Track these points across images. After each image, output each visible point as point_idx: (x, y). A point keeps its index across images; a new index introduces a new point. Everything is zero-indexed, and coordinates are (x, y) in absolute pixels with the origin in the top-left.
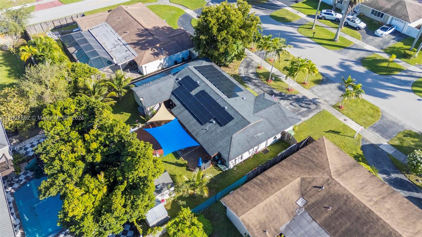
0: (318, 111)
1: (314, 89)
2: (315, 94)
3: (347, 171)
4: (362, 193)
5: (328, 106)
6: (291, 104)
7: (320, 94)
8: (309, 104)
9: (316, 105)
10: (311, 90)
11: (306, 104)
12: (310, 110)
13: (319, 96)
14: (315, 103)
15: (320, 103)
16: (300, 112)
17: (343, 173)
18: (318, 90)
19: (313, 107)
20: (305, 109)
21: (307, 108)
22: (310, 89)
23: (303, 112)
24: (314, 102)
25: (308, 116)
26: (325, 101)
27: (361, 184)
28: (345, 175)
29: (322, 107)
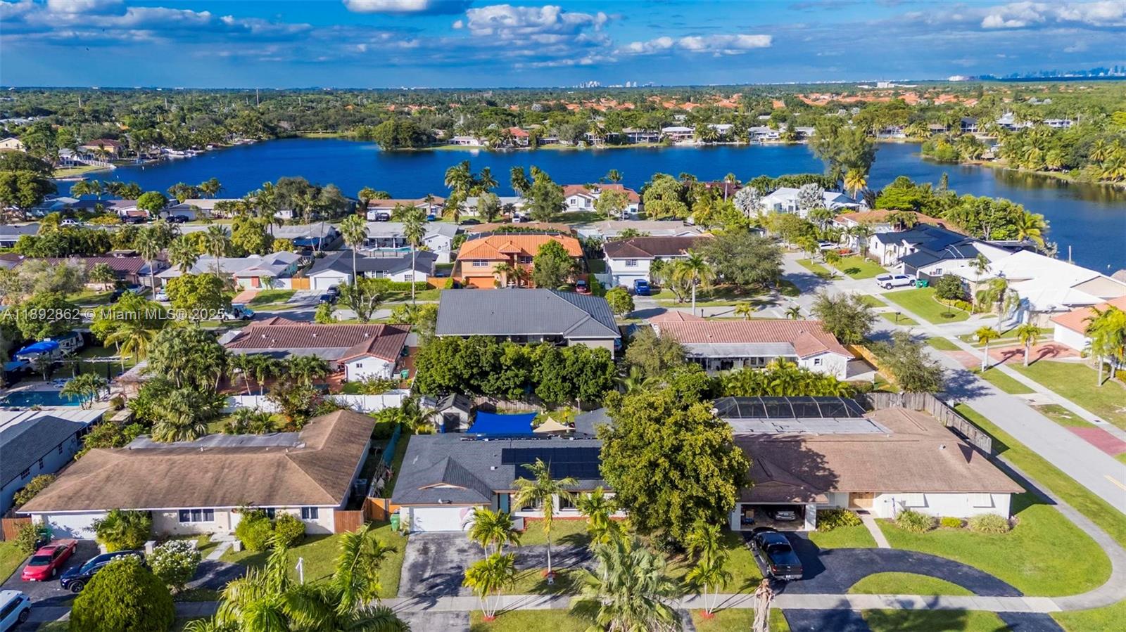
0: (403, 589)
1: (459, 621)
2: (447, 612)
3: (275, 479)
4: (241, 466)
5: (398, 607)
6: (460, 567)
7: (438, 621)
8: (432, 587)
9: (419, 596)
10: (463, 614)
11: (437, 585)
12: (417, 578)
13: (435, 613)
14: (422, 598)
15: (416, 603)
16: (429, 567)
17: (277, 471)
18: (453, 625)
19: (420, 589)
20: (427, 575)
21: (428, 579)
22: (466, 616)
23: (424, 571)
24: (430, 597)
25: (409, 570)
26: (413, 614)
27: (250, 476)
28: (273, 471)
29: (405, 599)
